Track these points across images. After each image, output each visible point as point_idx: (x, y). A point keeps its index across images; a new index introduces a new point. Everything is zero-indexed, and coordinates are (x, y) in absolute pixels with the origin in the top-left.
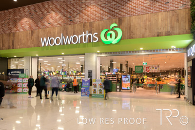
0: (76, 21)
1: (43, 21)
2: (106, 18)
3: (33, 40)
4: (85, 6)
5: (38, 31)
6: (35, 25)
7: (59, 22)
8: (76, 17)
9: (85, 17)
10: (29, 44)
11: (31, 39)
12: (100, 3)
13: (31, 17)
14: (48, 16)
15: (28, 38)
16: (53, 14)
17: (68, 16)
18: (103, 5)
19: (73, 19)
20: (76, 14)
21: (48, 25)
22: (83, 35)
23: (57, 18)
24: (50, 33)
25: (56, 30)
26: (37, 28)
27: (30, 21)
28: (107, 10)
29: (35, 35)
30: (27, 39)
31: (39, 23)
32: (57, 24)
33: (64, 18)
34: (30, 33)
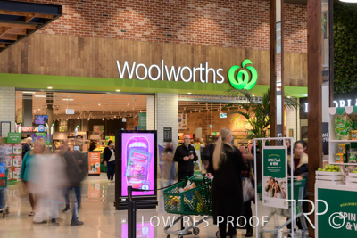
0: (179, 38)
1: (109, 23)
2: (228, 44)
3: (85, 60)
4: (193, 15)
5: (97, 42)
6: (90, 27)
7: (145, 33)
8: (179, 32)
9: (194, 35)
10: (72, 66)
11: (79, 55)
12: (218, 17)
13: (77, 6)
14: (121, 15)
15: (70, 51)
16: (132, 13)
17: (163, 26)
18: (222, 22)
19: (172, 33)
20: (178, 25)
21: (121, 34)
22: (201, 69)
23: (139, 23)
24: (126, 51)
25: (140, 48)
26: (94, 34)
27: (75, 15)
28: (228, 31)
29: (88, 49)
30: (67, 55)
31: (99, 24)
32: (140, 35)
33: (154, 27)
34: (76, 42)
